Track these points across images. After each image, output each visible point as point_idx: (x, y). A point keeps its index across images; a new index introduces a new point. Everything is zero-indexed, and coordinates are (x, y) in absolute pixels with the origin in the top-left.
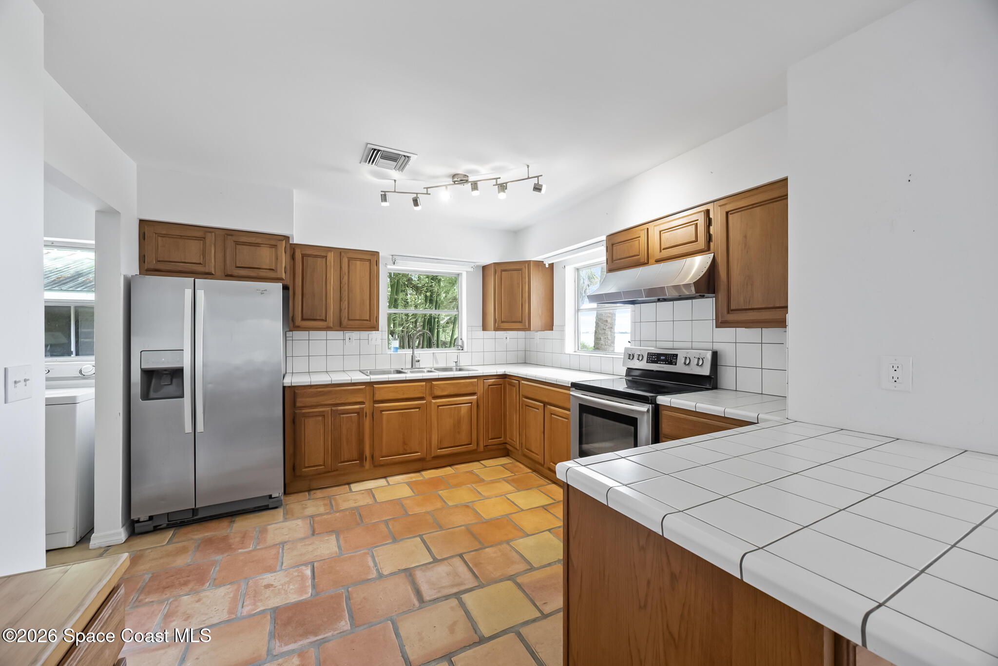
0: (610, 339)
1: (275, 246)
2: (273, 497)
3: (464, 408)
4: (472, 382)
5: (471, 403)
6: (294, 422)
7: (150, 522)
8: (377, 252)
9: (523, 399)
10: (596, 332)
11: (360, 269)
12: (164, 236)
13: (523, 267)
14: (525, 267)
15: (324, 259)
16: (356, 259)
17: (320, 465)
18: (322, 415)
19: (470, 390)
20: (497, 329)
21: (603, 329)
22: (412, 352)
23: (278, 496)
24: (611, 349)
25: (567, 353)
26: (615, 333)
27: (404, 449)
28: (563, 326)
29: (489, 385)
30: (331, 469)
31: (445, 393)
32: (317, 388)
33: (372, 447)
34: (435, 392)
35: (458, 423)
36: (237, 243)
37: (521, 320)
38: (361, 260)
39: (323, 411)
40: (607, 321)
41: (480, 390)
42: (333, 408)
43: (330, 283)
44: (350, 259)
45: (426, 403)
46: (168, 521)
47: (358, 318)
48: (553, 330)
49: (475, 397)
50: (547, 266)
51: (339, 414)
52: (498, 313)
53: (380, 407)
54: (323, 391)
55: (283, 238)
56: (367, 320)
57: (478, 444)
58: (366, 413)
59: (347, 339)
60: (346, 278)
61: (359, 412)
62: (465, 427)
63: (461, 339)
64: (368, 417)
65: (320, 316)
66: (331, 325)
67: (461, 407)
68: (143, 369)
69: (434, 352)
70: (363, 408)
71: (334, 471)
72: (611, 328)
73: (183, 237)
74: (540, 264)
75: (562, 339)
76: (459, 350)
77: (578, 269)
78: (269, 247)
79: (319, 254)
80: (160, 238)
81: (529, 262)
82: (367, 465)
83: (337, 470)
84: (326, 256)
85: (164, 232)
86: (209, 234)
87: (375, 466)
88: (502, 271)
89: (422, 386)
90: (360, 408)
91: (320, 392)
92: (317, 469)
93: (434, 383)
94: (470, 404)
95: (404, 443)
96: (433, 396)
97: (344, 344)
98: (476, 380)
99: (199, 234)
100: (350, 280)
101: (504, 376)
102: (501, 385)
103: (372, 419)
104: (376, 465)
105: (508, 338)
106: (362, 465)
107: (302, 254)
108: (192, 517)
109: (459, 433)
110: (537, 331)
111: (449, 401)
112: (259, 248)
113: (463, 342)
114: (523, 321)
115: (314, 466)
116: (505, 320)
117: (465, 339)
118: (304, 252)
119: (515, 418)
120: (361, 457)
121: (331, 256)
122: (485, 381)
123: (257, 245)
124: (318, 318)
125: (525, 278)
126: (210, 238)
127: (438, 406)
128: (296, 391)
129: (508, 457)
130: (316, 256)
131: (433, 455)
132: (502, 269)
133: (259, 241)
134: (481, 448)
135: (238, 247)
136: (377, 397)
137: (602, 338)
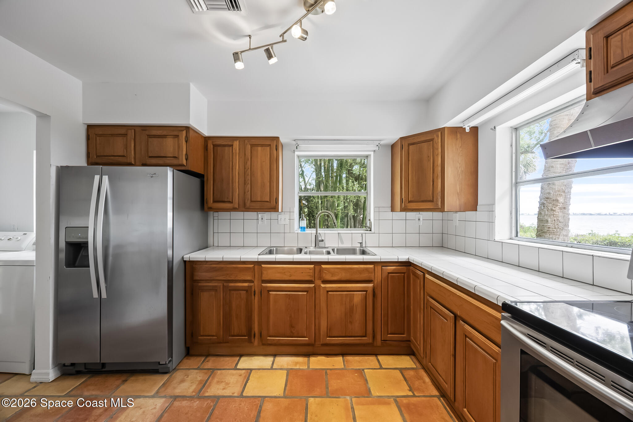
0: (562, 220)
1: (177, 136)
2: (161, 363)
3: (358, 297)
4: (367, 269)
5: (366, 291)
6: (192, 294)
7: (71, 368)
8: (278, 137)
9: (428, 297)
10: (540, 214)
11: (262, 154)
12: (100, 135)
13: (435, 136)
14: (438, 136)
15: (231, 147)
16: (258, 145)
17: (213, 336)
18: (215, 289)
19: (364, 276)
20: (404, 209)
21: (552, 210)
22: (315, 232)
23: (165, 363)
24: (564, 233)
25: (496, 239)
26: (569, 214)
27: (292, 332)
28: (492, 205)
29: (389, 273)
30: (223, 341)
31: (335, 278)
32: (211, 264)
33: (260, 324)
34: (324, 275)
35: (350, 312)
36: (150, 136)
37: (431, 199)
38: (262, 145)
39: (216, 286)
40: (557, 201)
41: (378, 276)
42: (225, 284)
43: (236, 169)
44: (252, 146)
45: (315, 286)
46: (85, 369)
47: (259, 199)
48: (476, 210)
49: (371, 285)
50: (468, 130)
51: (230, 290)
52: (405, 192)
53: (267, 287)
54: (215, 267)
55: (184, 128)
56: (268, 202)
57: (374, 337)
58: (255, 292)
59: (260, 218)
60: (249, 163)
61: (247, 290)
62: (358, 316)
63: (369, 220)
64: (256, 296)
65: (228, 198)
66: (237, 206)
67: (354, 294)
68: (67, 241)
69: (339, 232)
70: (251, 287)
71: (225, 343)
72: (565, 208)
73: (113, 136)
74: (457, 131)
75: (491, 222)
76: (367, 230)
77: (516, 129)
78: (173, 138)
79: (226, 144)
80: (98, 138)
81: (442, 130)
82: (256, 342)
83: (228, 342)
84: (233, 145)
85: (101, 133)
86: (130, 131)
87: (263, 344)
88: (409, 145)
89: (310, 269)
90: (248, 286)
91: (213, 268)
92: (210, 339)
93: (323, 266)
94: (365, 293)
95: (292, 326)
96: (322, 280)
97: (258, 223)
98: (372, 266)
99: (123, 131)
100: (252, 164)
101: (408, 264)
102: (404, 273)
103: (260, 296)
104: (265, 344)
105: (421, 219)
106: (250, 341)
107: (213, 145)
108: (102, 369)
109: (351, 322)
110: (456, 212)
111: (339, 287)
112: (164, 139)
113: (371, 223)
114: (435, 200)
115: (209, 336)
116: (412, 199)
117: (372, 220)
118: (215, 143)
119: (420, 317)
120: (250, 334)
121: (236, 144)
122: (382, 267)
123: (164, 136)
124: (226, 200)
125: (438, 149)
126: (131, 133)
127: (328, 292)
128: (194, 266)
129: (413, 357)
130: (225, 146)
131: (322, 343)
132: (410, 142)
133: (165, 133)
134: (379, 342)
135: (150, 140)
136: (265, 277)
137: (549, 220)
